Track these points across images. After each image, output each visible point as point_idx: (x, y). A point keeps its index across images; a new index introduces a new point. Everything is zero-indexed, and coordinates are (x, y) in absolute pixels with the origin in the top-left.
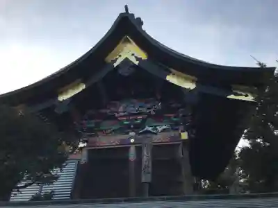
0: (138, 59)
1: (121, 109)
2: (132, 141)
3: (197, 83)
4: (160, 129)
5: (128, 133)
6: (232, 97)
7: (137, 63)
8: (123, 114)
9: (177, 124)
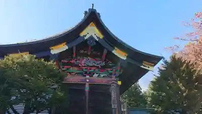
0: (98, 38)
1: (83, 62)
2: (88, 81)
3: (127, 57)
4: (102, 75)
5: (85, 76)
6: (142, 67)
7: (97, 40)
8: (83, 65)
9: (111, 74)
